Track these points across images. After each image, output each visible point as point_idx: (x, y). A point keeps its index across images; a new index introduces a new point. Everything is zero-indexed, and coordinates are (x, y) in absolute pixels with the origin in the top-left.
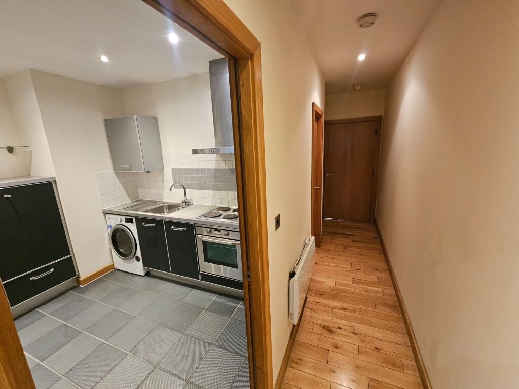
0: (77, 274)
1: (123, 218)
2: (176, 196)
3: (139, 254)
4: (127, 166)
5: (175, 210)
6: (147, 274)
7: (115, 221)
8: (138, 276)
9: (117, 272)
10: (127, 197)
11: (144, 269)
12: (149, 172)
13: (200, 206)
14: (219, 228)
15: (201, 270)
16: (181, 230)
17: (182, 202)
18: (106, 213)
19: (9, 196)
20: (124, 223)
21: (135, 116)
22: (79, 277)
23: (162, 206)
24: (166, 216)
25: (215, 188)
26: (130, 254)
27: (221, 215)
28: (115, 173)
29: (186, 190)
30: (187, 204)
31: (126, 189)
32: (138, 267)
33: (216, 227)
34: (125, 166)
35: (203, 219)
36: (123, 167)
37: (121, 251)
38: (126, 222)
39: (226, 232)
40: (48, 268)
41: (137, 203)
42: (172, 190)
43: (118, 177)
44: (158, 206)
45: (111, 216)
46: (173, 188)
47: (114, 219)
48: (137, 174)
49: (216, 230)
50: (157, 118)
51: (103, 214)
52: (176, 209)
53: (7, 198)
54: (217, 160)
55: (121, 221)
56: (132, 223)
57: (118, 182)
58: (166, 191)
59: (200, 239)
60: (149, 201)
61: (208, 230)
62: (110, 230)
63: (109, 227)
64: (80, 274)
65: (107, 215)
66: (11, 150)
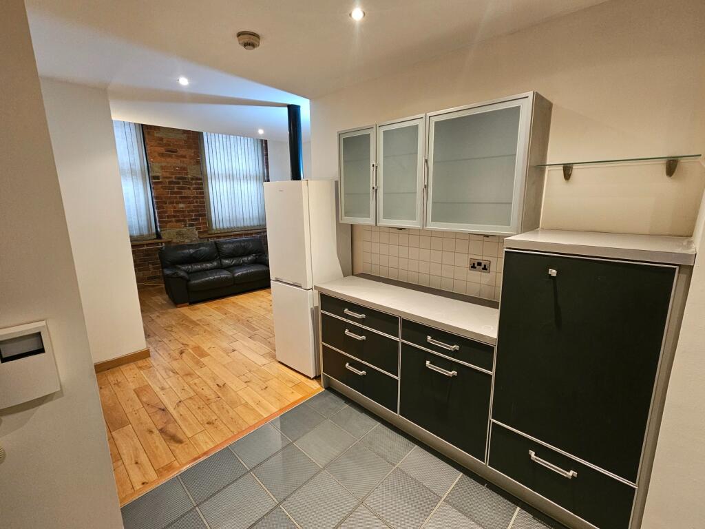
66: (672, 166)
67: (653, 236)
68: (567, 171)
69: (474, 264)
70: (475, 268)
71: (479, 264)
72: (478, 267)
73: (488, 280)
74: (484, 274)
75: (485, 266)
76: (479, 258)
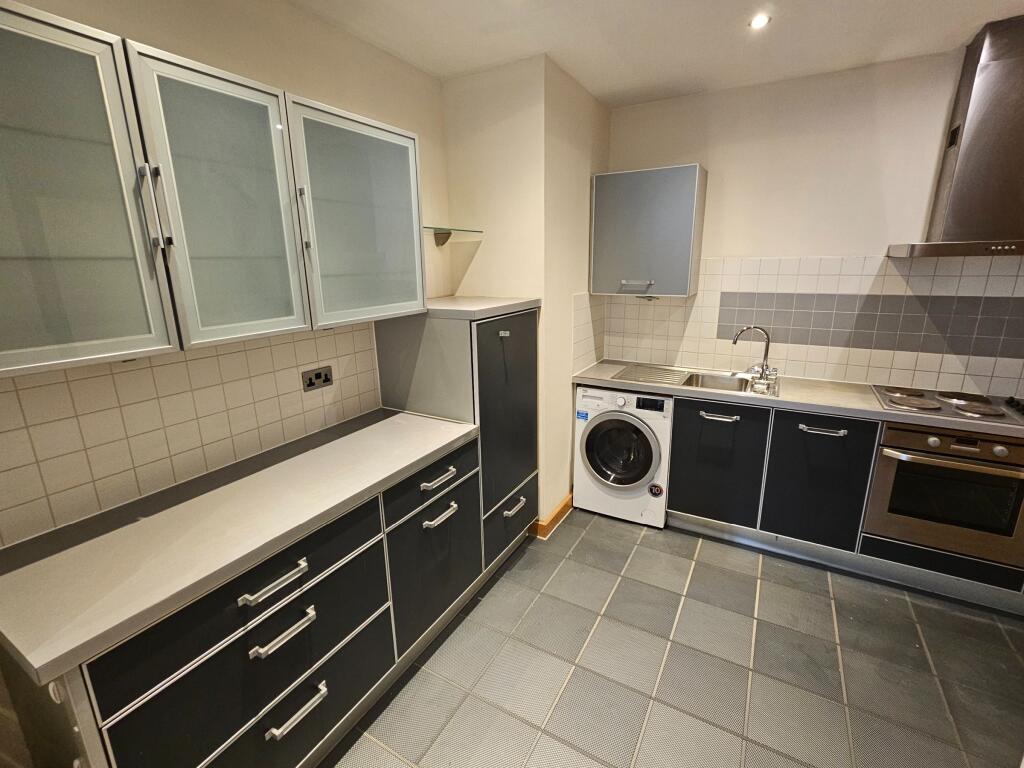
0: (539, 511)
3: (662, 480)
4: (638, 282)
7: (602, 404)
10: (594, 352)
11: (666, 514)
14: (975, 436)
16: (837, 433)
18: (578, 385)
19: (508, 334)
20: (632, 409)
21: (698, 166)
28: (589, 296)
29: (773, 344)
31: (595, 336)
32: (650, 509)
34: (631, 282)
38: (639, 407)
40: (519, 495)
43: (591, 307)
45: (594, 393)
47: (600, 398)
53: (502, 338)
55: (624, 405)
56: (662, 411)
62: (583, 423)
63: (582, 415)
64: (541, 513)
65: (581, 389)
69: (310, 379)
70: (313, 384)
71: (318, 376)
72: (316, 381)
73: (332, 395)
74: (326, 389)
75: (326, 376)
76: (314, 367)
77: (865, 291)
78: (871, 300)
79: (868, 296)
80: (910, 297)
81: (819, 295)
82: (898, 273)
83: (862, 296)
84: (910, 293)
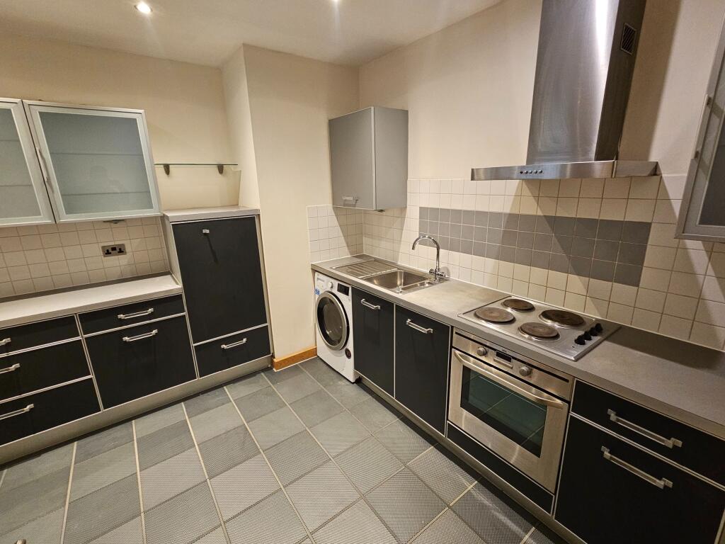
0: (272, 352)
1: (336, 283)
2: (420, 260)
3: (350, 346)
4: (351, 198)
5: (416, 286)
6: (358, 381)
7: (326, 285)
8: (345, 381)
9: (319, 362)
10: (346, 248)
11: (355, 373)
12: (381, 211)
13: (464, 287)
14: (508, 352)
15: (449, 418)
16: (424, 330)
17: (431, 272)
18: (315, 270)
19: (208, 231)
20: (335, 291)
21: (372, 108)
22: (273, 356)
23: (395, 274)
24: (400, 296)
25: (502, 256)
26: (339, 341)
27: (513, 321)
28: (334, 208)
29: (441, 250)
30: (438, 277)
31: (346, 236)
32: (347, 367)
33: (500, 349)
34: (348, 198)
35: (472, 321)
36: (345, 200)
37: (328, 333)
38: (339, 290)
39: (525, 368)
40: (239, 337)
41: (359, 260)
42: (417, 246)
43: (337, 216)
44: (388, 271)
45: (321, 276)
46: (417, 243)
47: (323, 281)
48: (365, 212)
49: (500, 355)
50: (407, 111)
51: (311, 270)
52: (418, 284)
53: (205, 234)
54: (519, 196)
55: (332, 287)
56: (347, 294)
57: (336, 223)
58: (405, 247)
59: (460, 361)
60: (376, 260)
61: (482, 349)
62: (317, 296)
63: (317, 291)
64: (275, 354)
65: (316, 274)
66: (221, 168)
67: (223, 207)
68: (167, 168)
69: (108, 251)
70: (110, 253)
71: (114, 249)
72: (112, 252)
73: (126, 260)
74: (121, 257)
75: (120, 249)
76: (112, 244)
77: (507, 210)
78: (512, 218)
79: (510, 214)
80: (540, 216)
81: (477, 212)
82: (530, 194)
83: (505, 214)
84: (540, 213)
